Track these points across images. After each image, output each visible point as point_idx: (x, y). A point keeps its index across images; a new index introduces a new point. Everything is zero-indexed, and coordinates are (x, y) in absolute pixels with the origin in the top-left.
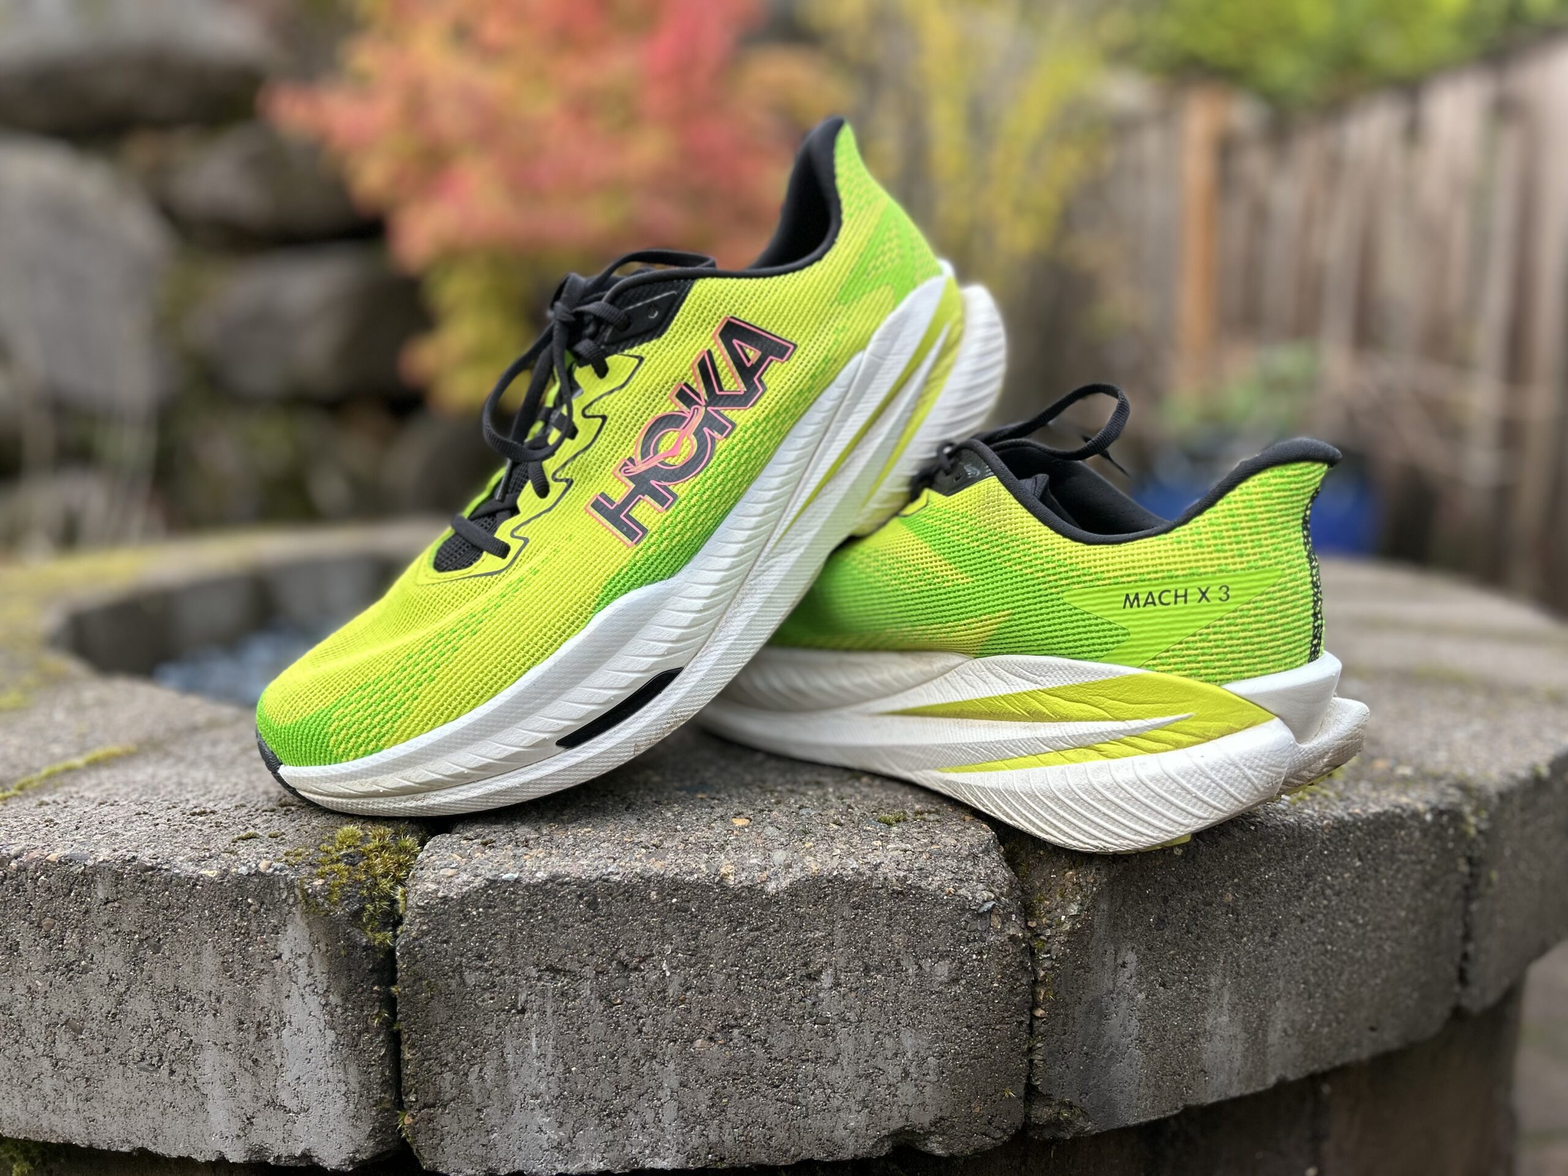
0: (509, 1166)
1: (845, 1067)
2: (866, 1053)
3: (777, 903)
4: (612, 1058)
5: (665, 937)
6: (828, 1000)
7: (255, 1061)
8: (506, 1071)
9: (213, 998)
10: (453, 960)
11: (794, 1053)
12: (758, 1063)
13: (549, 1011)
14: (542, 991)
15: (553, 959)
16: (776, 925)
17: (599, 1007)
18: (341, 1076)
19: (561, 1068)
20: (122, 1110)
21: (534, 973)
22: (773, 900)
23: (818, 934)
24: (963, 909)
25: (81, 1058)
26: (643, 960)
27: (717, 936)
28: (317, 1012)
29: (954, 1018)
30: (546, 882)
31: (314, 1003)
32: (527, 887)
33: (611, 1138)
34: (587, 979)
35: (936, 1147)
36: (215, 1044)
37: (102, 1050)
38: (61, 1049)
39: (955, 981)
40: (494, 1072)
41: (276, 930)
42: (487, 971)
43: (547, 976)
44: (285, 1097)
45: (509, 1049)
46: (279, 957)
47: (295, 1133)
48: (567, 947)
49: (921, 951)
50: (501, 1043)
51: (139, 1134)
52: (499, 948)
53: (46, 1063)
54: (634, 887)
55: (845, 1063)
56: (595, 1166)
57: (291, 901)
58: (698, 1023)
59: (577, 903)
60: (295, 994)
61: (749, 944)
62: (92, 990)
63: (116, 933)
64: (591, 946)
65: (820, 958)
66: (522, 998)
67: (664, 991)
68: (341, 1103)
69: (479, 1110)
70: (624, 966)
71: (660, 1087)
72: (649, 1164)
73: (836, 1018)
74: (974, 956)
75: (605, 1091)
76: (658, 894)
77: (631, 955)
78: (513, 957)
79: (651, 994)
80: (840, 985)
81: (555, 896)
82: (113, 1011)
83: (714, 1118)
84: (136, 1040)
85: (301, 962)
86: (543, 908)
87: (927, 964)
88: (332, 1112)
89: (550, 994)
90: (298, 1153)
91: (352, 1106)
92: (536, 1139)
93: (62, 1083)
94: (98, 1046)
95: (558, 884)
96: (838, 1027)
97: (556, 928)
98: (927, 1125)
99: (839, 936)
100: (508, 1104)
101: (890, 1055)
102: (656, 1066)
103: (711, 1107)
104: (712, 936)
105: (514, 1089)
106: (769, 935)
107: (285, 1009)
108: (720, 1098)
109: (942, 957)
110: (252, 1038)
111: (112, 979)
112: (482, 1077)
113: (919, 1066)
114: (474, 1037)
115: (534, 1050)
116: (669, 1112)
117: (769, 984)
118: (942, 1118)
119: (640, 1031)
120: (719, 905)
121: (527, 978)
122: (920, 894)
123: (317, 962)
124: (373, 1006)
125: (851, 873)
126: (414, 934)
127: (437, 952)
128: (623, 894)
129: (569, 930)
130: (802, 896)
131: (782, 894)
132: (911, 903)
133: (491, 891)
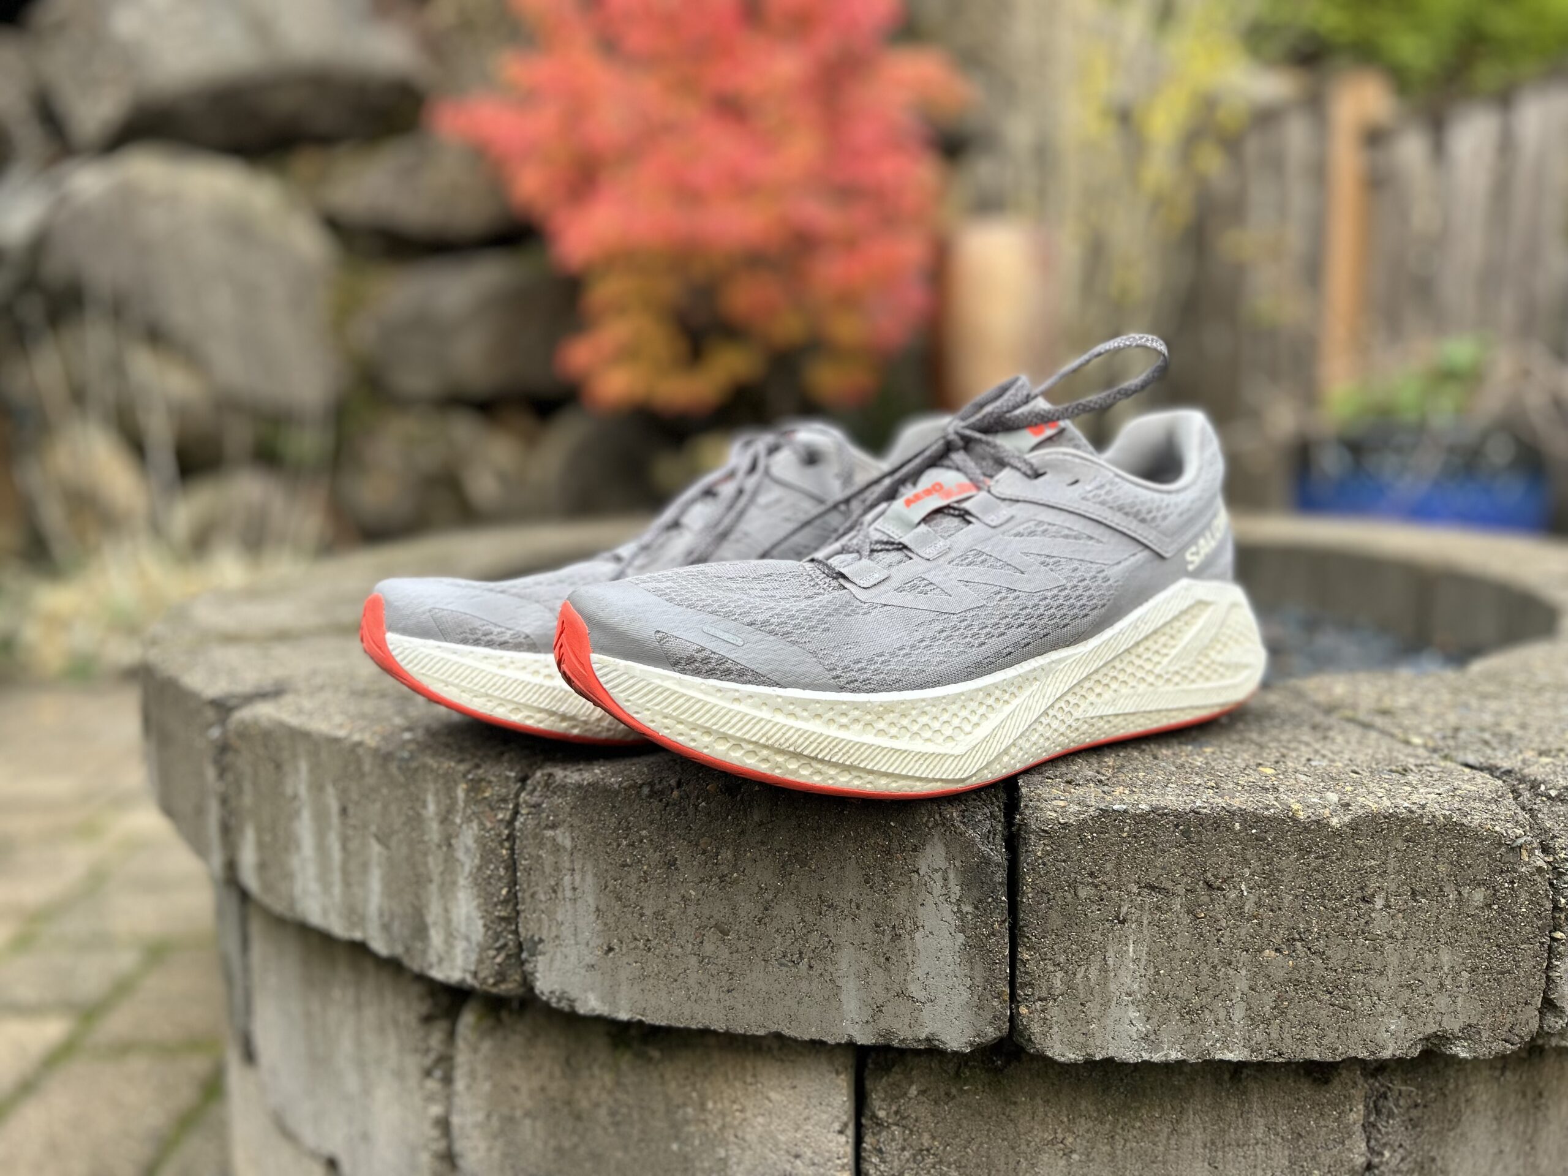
0: (1104, 1053)
1: (1390, 978)
2: (1409, 967)
3: (1340, 835)
4: (1194, 964)
5: (1246, 862)
6: (1378, 919)
7: (887, 959)
8: (1106, 972)
9: (853, 905)
10: (1069, 876)
11: (1347, 964)
12: (1316, 972)
13: (1145, 922)
14: (1141, 905)
15: (1151, 878)
16: (1338, 855)
17: (1187, 920)
18: (967, 972)
19: (1152, 971)
20: (761, 1000)
21: (1135, 890)
22: (1338, 833)
23: (1373, 863)
24: (1500, 844)
25: (727, 955)
26: (1224, 881)
27: (1289, 862)
28: (950, 917)
29: (1486, 938)
30: (1149, 813)
31: (947, 910)
32: (1134, 817)
33: (1189, 1032)
34: (1178, 896)
35: (1461, 1051)
36: (853, 944)
37: (747, 948)
38: (709, 948)
39: (1489, 906)
40: (1097, 972)
41: (915, 849)
42: (1096, 886)
43: (1146, 892)
44: (914, 989)
45: (1111, 953)
46: (917, 871)
47: (920, 1020)
48: (1163, 868)
49: (1461, 879)
50: (1104, 947)
51: (775, 1020)
52: (1109, 867)
53: (693, 960)
54: (1222, 818)
55: (1390, 975)
56: (1174, 1055)
57: (930, 825)
58: (1267, 937)
59: (1174, 831)
60: (930, 901)
61: (1314, 870)
62: (742, 898)
63: (767, 850)
64: (1182, 868)
65: (1373, 884)
66: (1124, 910)
67: (1241, 907)
68: (966, 995)
69: (1082, 1004)
70: (1209, 886)
71: (1233, 990)
72: (1218, 1056)
73: (1385, 935)
74: (1506, 885)
75: (1186, 992)
76: (1241, 825)
77: (1216, 877)
78: (1119, 875)
79: (1229, 910)
80: (1390, 907)
81: (1156, 825)
82: (760, 915)
83: (1276, 1017)
84: (779, 939)
85: (938, 876)
86: (1145, 835)
87: (1465, 891)
88: (957, 1002)
89: (1147, 908)
90: (923, 1036)
91: (976, 997)
92: (1126, 1031)
93: (707, 977)
94: (743, 945)
95: (1158, 815)
96: (1385, 943)
97: (1155, 852)
98: (1456, 1031)
99: (1392, 864)
100: (1106, 1000)
101: (1429, 969)
102: (1231, 972)
103: (1274, 1008)
104: (1284, 863)
105: (1112, 987)
106: (1332, 862)
107: (919, 916)
108: (1282, 1001)
109: (1479, 884)
110: (887, 939)
111: (761, 888)
112: (1087, 977)
113: (1454, 979)
114: (1083, 942)
115: (1131, 955)
116: (1238, 1014)
117: (1329, 905)
118: (1469, 1025)
119: (1219, 941)
120: (1291, 836)
121: (1129, 893)
122: (1463, 830)
123: (952, 876)
124: (1001, 914)
125: (1404, 811)
126: (1039, 854)
127: (1057, 869)
128: (1212, 825)
129: (1166, 854)
130: (1361, 830)
131: (1344, 828)
132: (1455, 837)
133: (1103, 819)
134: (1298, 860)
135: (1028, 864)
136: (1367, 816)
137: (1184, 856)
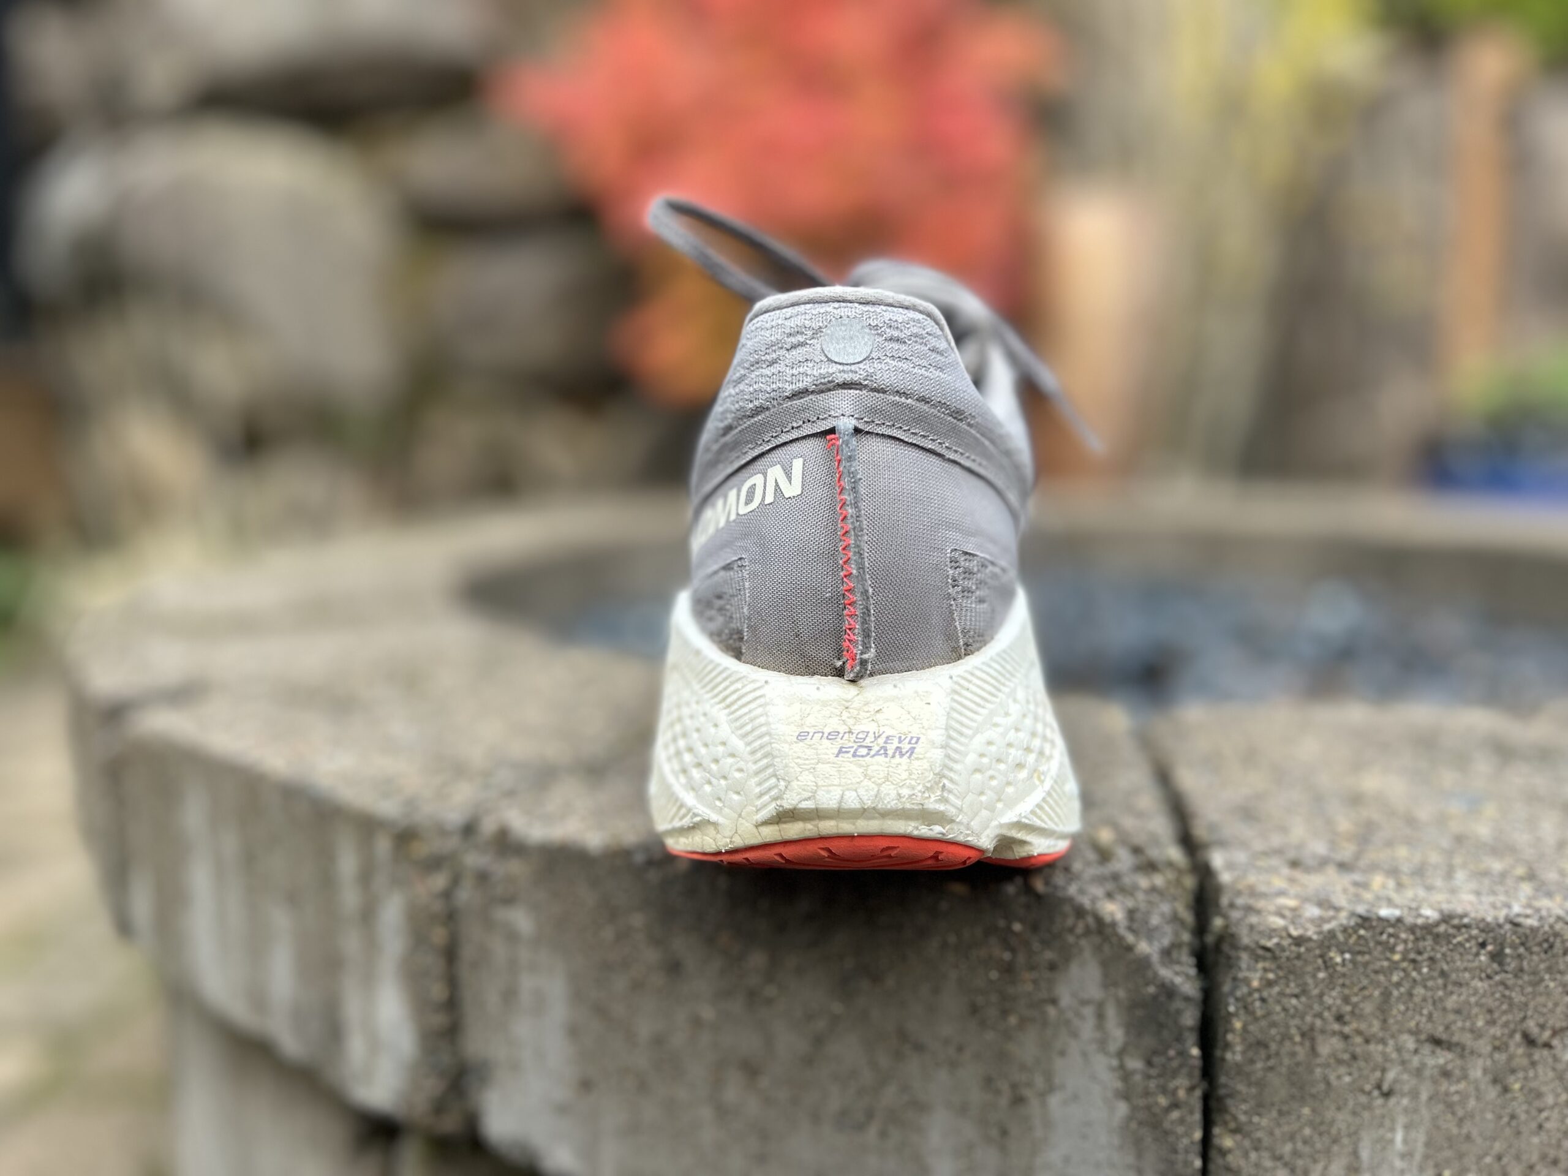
7: (1003, 1132)
10: (1302, 1018)
13: (1424, 1096)
14: (1418, 1069)
15: (1437, 1028)
17: (1492, 1093)
18: (1132, 1161)
21: (1410, 1043)
26: (1555, 1033)
28: (1106, 1076)
30: (1437, 924)
31: (1103, 1066)
32: (1412, 929)
34: (1480, 1056)
36: (949, 1105)
37: (788, 1100)
38: (730, 1097)
42: (1346, 1037)
43: (1427, 1049)
45: (1365, 1143)
46: (1055, 1002)
48: (1458, 1012)
50: (1356, 1133)
52: (1368, 1008)
53: (707, 1110)
54: (1557, 934)
59: (1477, 954)
60: (1074, 1048)
62: (780, 1025)
64: (1490, 1011)
66: (1391, 1075)
70: (1530, 1041)
77: (1542, 1027)
78: (1385, 1021)
81: (1449, 942)
84: (836, 1089)
85: (1088, 1011)
86: (1430, 958)
89: (1427, 1074)
94: (782, 1095)
95: (1454, 927)
97: (1445, 986)
107: (1057, 1070)
111: (809, 1015)
114: (1320, 1124)
115: (1399, 1146)
119: (1540, 1127)
121: (1399, 1050)
123: (1111, 1012)
124: (1190, 1075)
126: (1255, 984)
127: (1285, 1010)
128: (1540, 944)
129: (1464, 990)
133: (1362, 932)
135: (1237, 999)
137: (1493, 994)
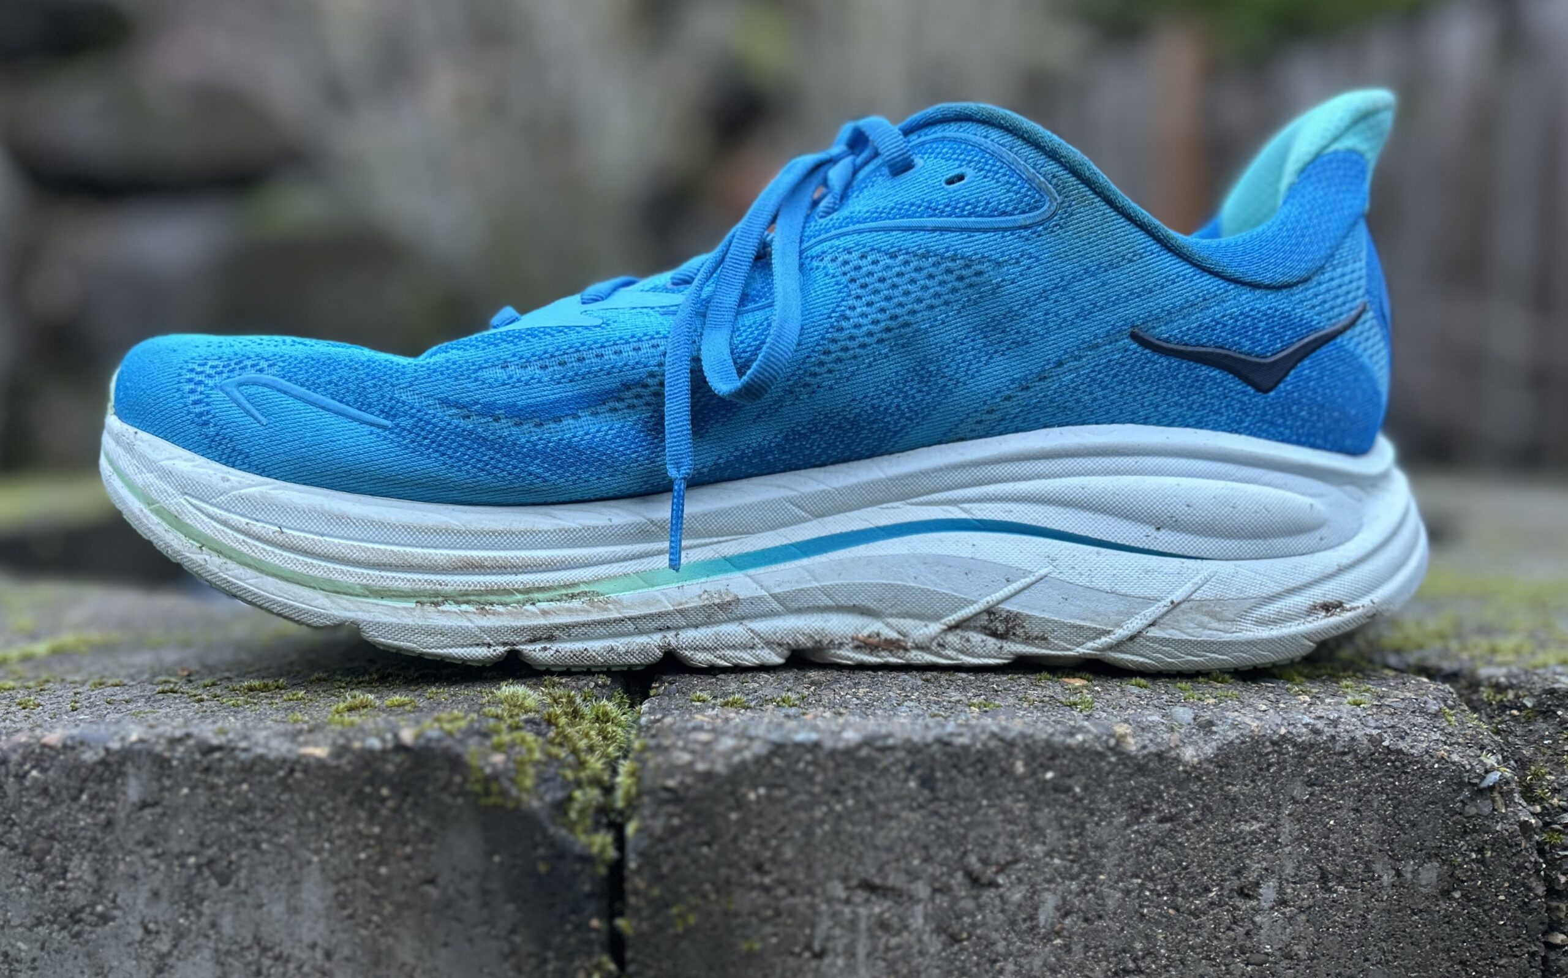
3: (1198, 778)
5: (1036, 832)
6: (1266, 927)
10: (717, 873)
13: (861, 954)
14: (852, 922)
15: (869, 871)
16: (1197, 813)
17: (935, 945)
21: (840, 891)
22: (1193, 774)
23: (1256, 826)
24: (1461, 785)
26: (1002, 869)
27: (1112, 831)
28: (494, 967)
29: (1443, 950)
30: (860, 746)
31: (491, 953)
32: (833, 754)
34: (919, 901)
39: (1446, 894)
41: (429, 837)
43: (860, 896)
46: (433, 881)
48: (889, 849)
49: (1401, 848)
52: (789, 853)
54: (990, 753)
57: (455, 789)
59: (906, 780)
61: (1156, 843)
62: (113, 952)
63: (156, 856)
64: (926, 848)
65: (1257, 863)
66: (821, 932)
67: (1032, 918)
70: (975, 881)
73: (1278, 953)
74: (1474, 856)
76: (1026, 765)
77: (985, 862)
78: (810, 866)
79: (1013, 923)
80: (1283, 903)
81: (873, 768)
85: (469, 886)
86: (855, 788)
87: (1408, 867)
89: (863, 927)
95: (878, 750)
96: (1280, 968)
97: (874, 820)
99: (1287, 828)
104: (1103, 832)
109: (1429, 857)
117: (1184, 905)
120: (1114, 782)
121: (829, 901)
122: (1402, 761)
123: (496, 885)
125: (1304, 730)
127: (695, 861)
128: (973, 765)
129: (894, 823)
130: (1234, 768)
131: (1205, 766)
132: (1388, 774)
133: (777, 761)
134: (1128, 825)
136: (1243, 742)
137: (927, 826)
